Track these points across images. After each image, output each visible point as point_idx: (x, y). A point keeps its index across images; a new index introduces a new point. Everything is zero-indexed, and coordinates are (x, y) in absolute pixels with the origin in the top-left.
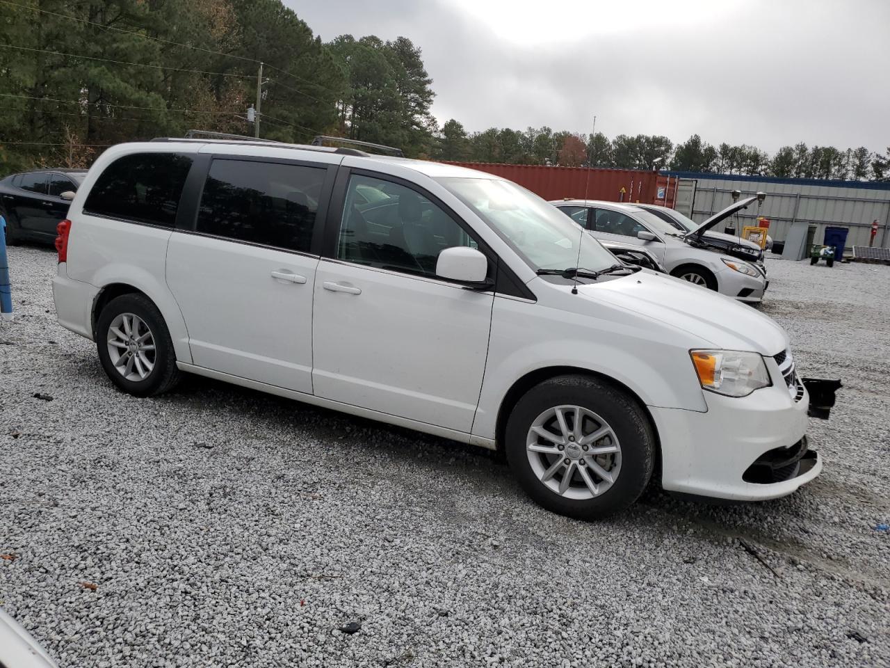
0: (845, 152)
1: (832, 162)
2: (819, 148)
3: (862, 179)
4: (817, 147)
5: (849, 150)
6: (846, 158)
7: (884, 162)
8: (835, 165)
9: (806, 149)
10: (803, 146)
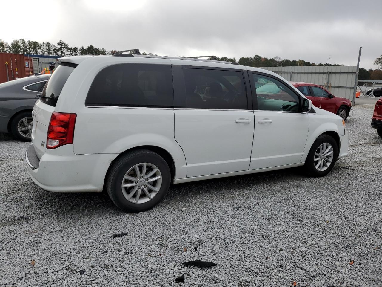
0: (42, 44)
1: (37, 48)
2: (30, 41)
3: (50, 55)
4: (29, 41)
5: (43, 43)
6: (43, 46)
7: (57, 49)
8: (39, 49)
9: (25, 42)
10: (23, 40)
